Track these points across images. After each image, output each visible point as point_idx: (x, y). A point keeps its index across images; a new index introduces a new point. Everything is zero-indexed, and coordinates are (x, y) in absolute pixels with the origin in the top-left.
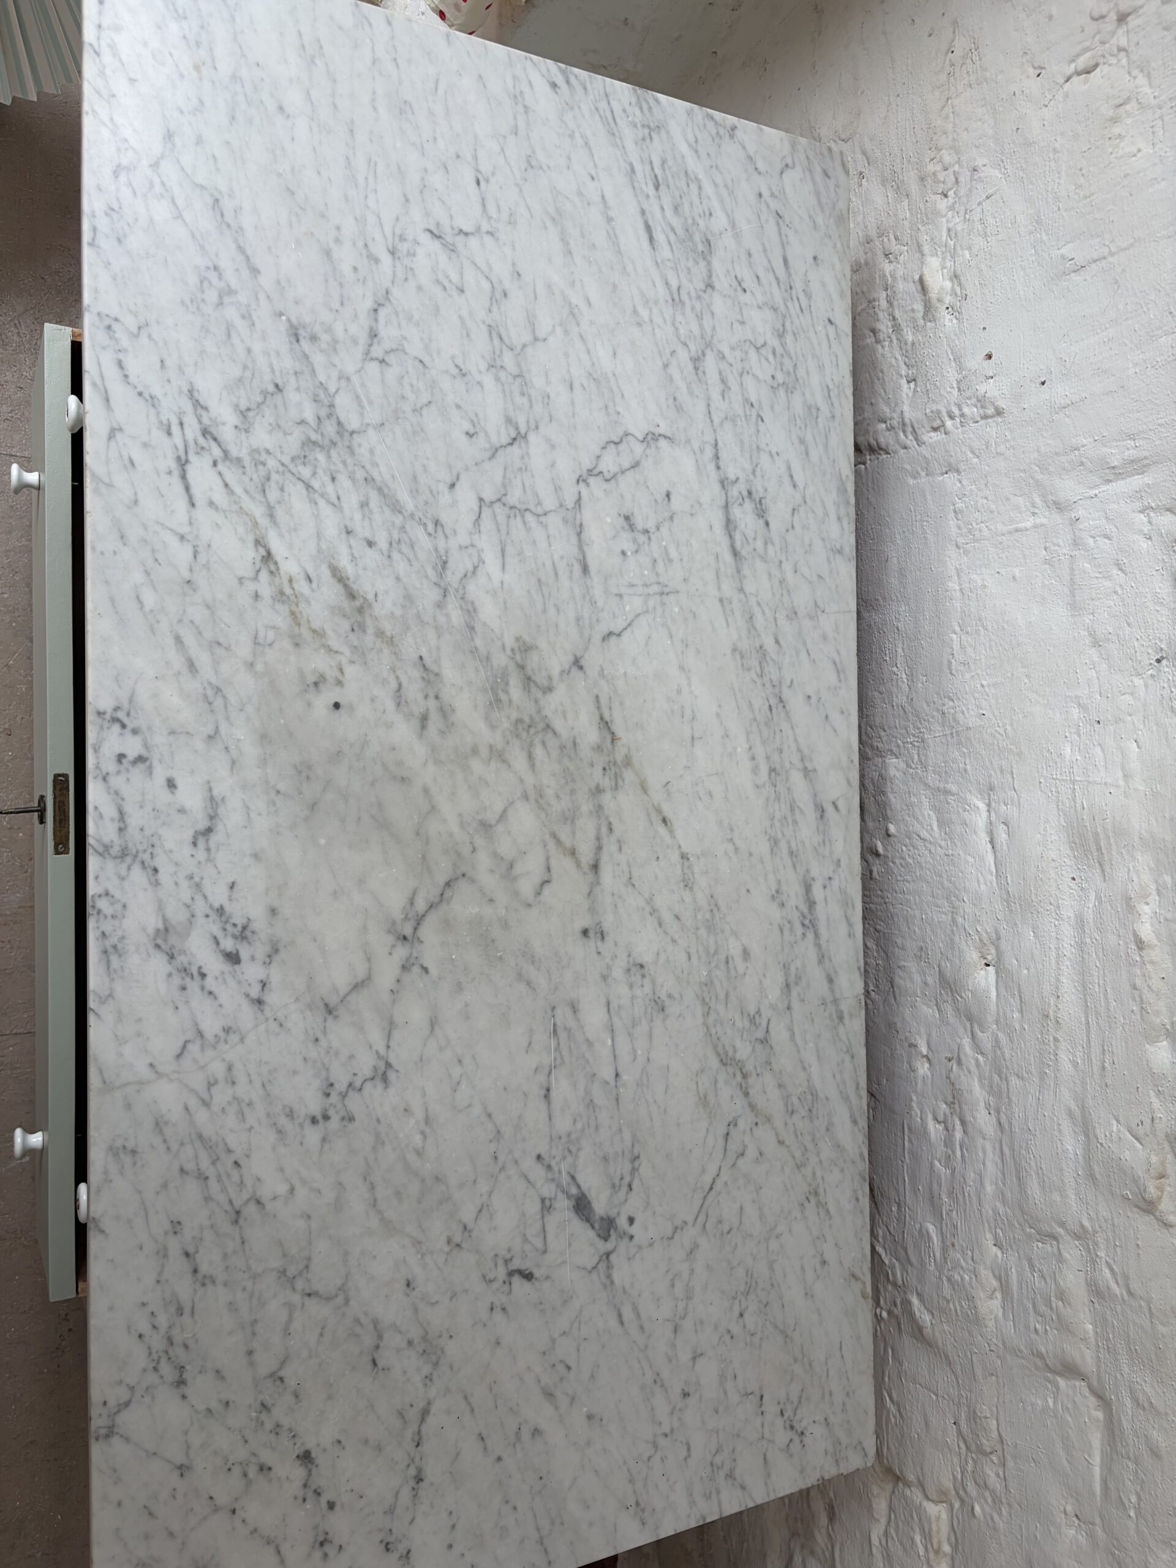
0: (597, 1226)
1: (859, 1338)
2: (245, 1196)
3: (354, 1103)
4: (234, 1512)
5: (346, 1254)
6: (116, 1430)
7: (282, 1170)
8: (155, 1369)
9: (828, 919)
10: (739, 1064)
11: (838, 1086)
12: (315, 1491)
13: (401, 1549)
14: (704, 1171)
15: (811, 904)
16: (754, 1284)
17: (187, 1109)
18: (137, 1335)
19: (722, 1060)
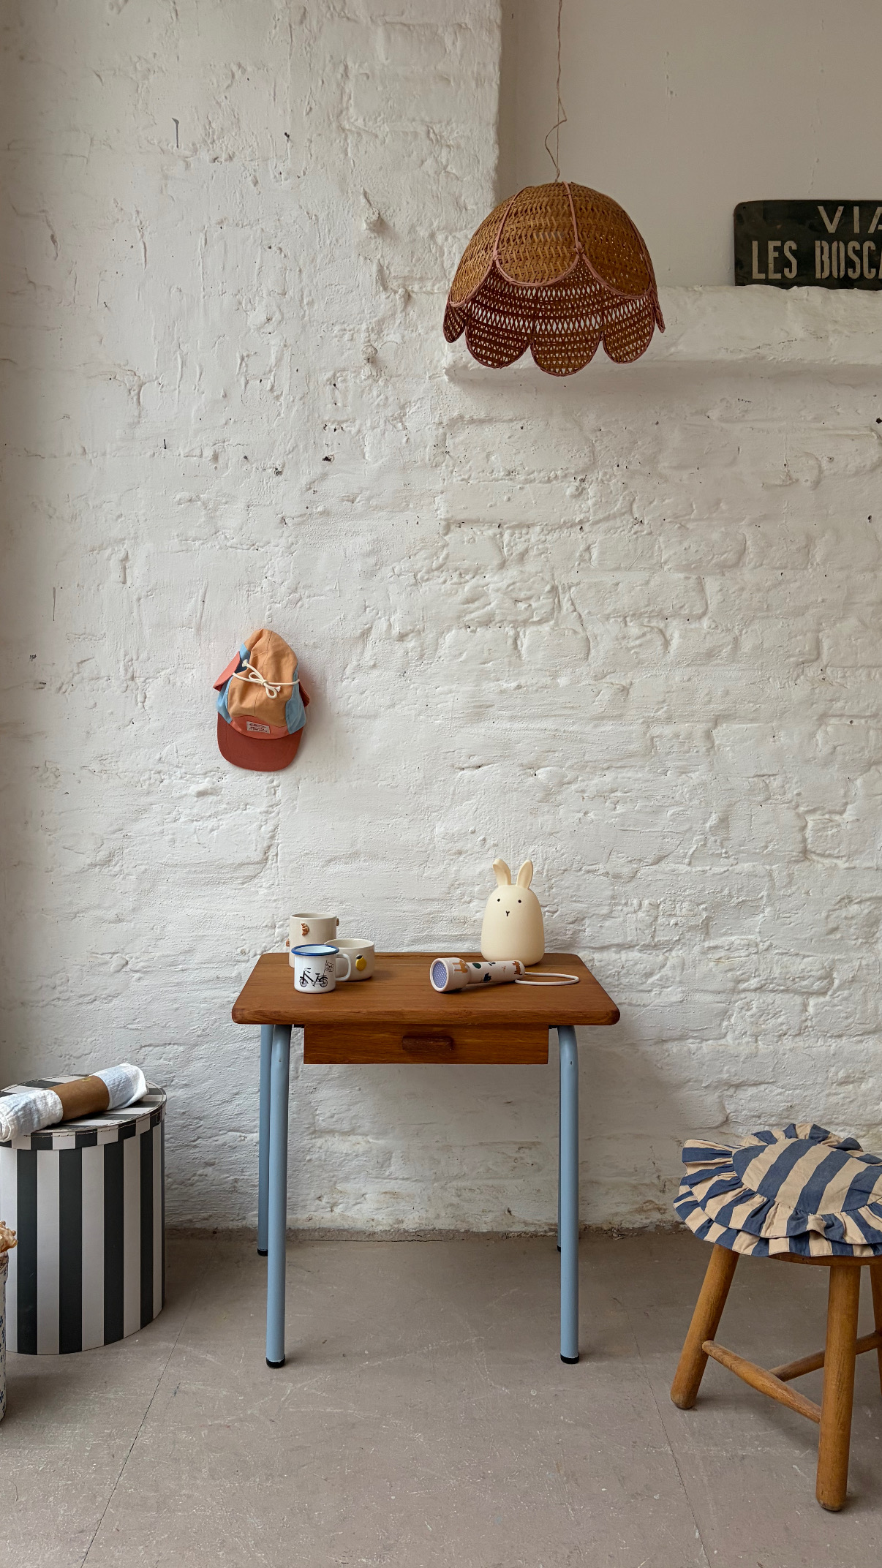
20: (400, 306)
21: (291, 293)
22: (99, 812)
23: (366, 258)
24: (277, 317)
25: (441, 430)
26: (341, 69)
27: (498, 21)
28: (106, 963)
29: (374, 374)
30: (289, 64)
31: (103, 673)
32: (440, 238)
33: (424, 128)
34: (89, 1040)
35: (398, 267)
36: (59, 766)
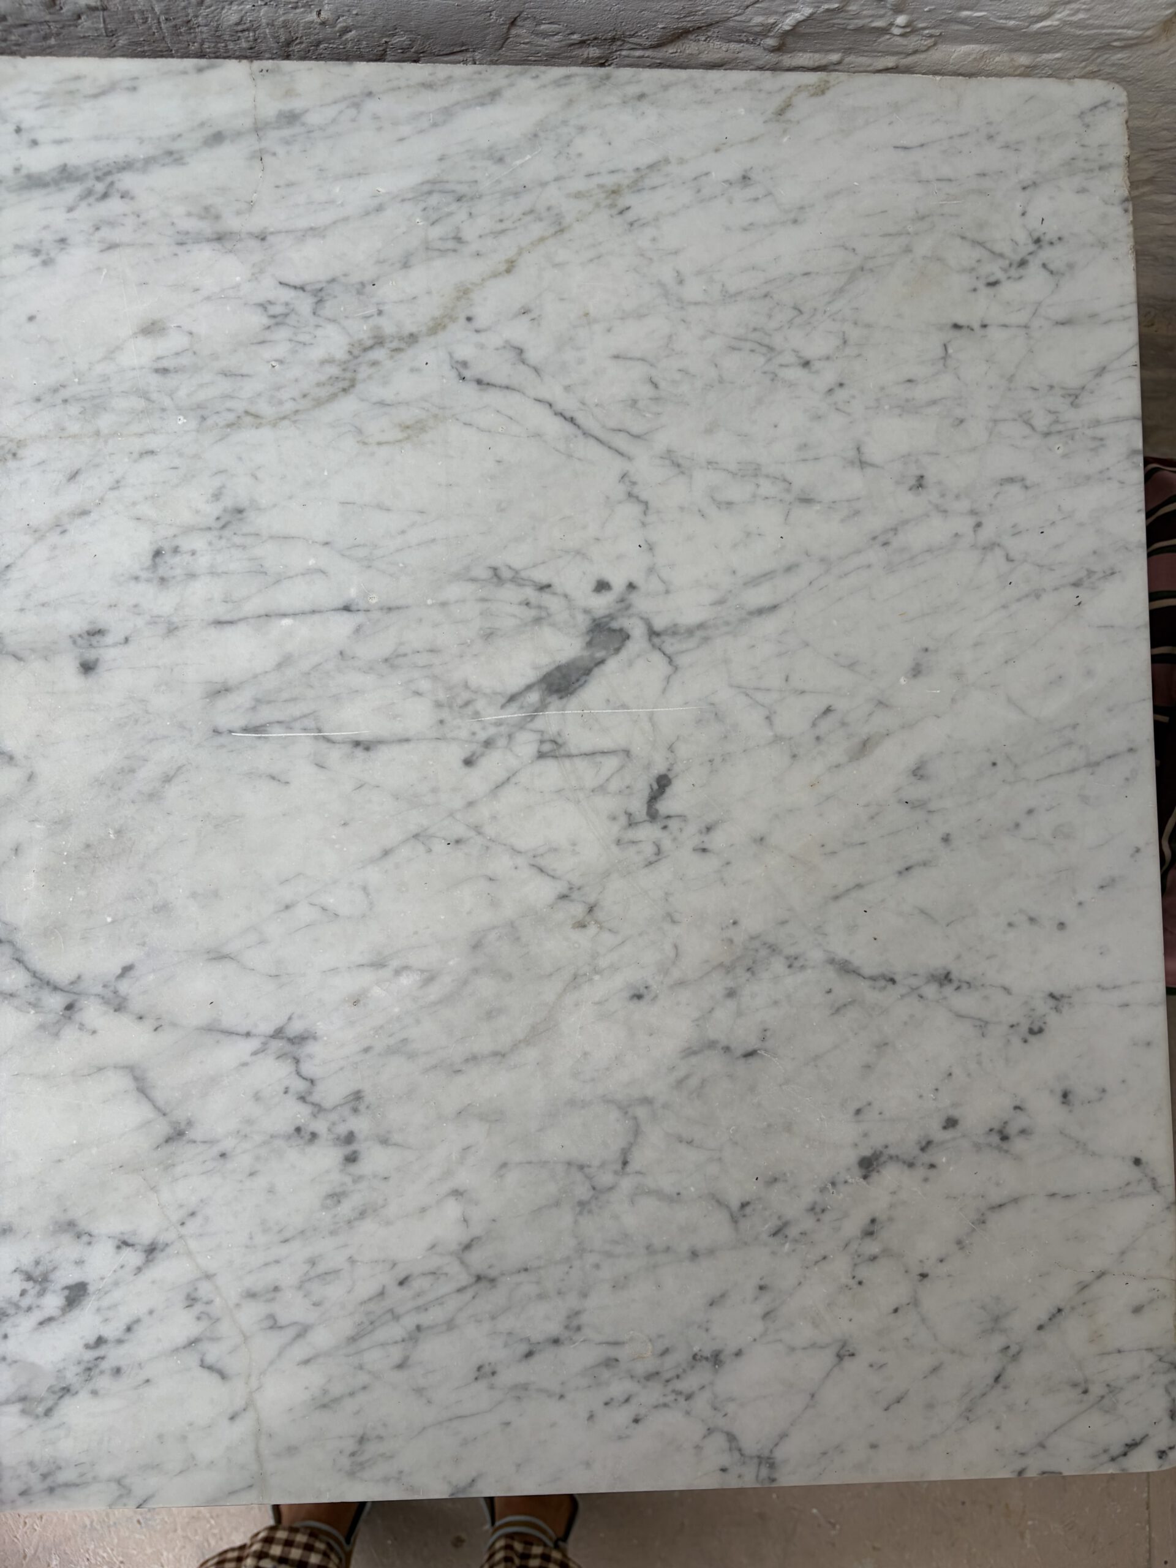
0: (600, 654)
1: (896, 107)
2: (454, 1268)
3: (332, 1092)
4: (924, 1276)
5: (572, 1103)
6: (766, 1453)
7: (423, 1210)
8: (689, 1397)
9: (97, 138)
10: (356, 352)
11: (421, 131)
12: (923, 1149)
13: (1043, 1007)
14: (538, 435)
15: (66, 175)
16: (756, 336)
17: (307, 1362)
18: (634, 1425)
19: (344, 390)
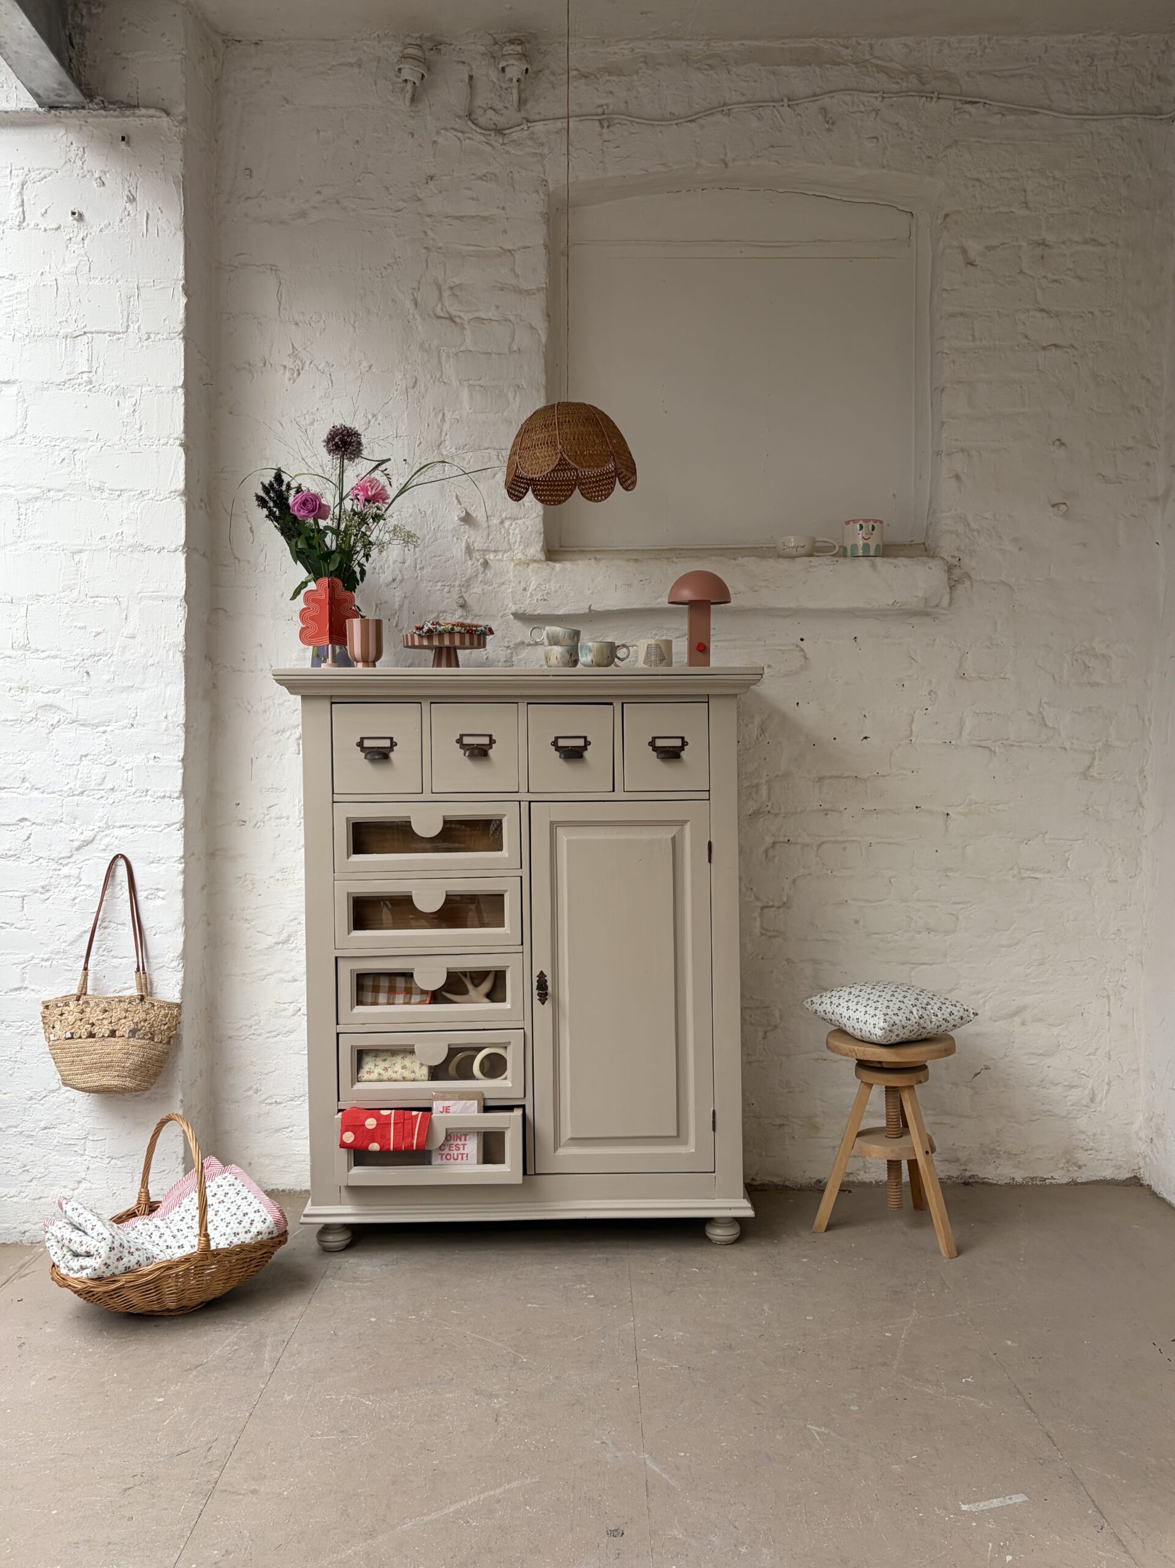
20: (481, 569)
21: (408, 563)
22: (281, 908)
23: (458, 539)
24: (399, 577)
25: (509, 651)
26: (441, 415)
27: (544, 383)
28: (286, 1010)
29: (465, 614)
30: (406, 414)
31: (284, 815)
32: (507, 524)
33: (496, 453)
34: (274, 1062)
35: (479, 542)
36: (254, 877)
